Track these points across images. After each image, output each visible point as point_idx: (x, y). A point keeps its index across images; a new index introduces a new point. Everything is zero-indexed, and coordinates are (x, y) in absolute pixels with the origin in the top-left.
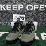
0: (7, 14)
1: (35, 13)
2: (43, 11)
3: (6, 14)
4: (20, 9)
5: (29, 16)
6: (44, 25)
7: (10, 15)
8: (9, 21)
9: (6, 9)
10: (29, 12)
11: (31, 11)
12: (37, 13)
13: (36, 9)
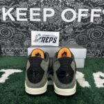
0: (18, 29)
1: (80, 29)
2: (98, 23)
3: (16, 29)
4: (47, 18)
7: (24, 32)
8: (22, 45)
9: (15, 18)
10: (67, 26)
11: (72, 23)
12: (84, 27)
13: (83, 20)
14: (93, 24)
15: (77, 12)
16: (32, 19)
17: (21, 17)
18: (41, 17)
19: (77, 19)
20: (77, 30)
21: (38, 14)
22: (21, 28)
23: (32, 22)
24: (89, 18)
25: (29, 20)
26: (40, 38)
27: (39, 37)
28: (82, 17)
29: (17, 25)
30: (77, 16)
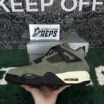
0: (14, 21)
2: (100, 11)
5: (66, 26)
7: (22, 24)
8: (20, 38)
9: (10, 9)
10: (67, 16)
11: (72, 12)
14: (95, 13)
16: (28, 9)
17: (16, 7)
18: (39, 7)
19: (78, 8)
20: (78, 20)
21: (36, 4)
22: (18, 20)
23: (29, 13)
24: (91, 6)
25: (25, 10)
27: (38, 31)
28: (84, 6)
29: (12, 16)
30: (78, 4)
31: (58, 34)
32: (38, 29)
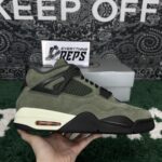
0: (18, 34)
1: (123, 34)
2: (152, 23)
3: (14, 35)
4: (68, 15)
6: (152, 76)
7: (29, 39)
8: (26, 62)
9: (12, 15)
10: (101, 29)
11: (110, 23)
12: (130, 30)
13: (128, 17)
14: (144, 25)
15: (119, 4)
16: (41, 17)
17: (22, 13)
18: (57, 13)
19: (118, 17)
20: (118, 36)
21: (52, 8)
23: (42, 22)
24: (139, 15)
25: (36, 18)
26: (57, 53)
27: (55, 51)
28: (127, 14)
29: (15, 27)
30: (119, 10)
31: (87, 56)
32: (56, 47)
